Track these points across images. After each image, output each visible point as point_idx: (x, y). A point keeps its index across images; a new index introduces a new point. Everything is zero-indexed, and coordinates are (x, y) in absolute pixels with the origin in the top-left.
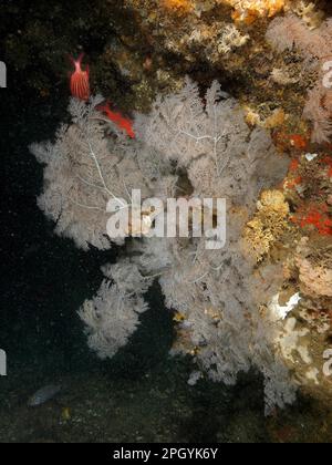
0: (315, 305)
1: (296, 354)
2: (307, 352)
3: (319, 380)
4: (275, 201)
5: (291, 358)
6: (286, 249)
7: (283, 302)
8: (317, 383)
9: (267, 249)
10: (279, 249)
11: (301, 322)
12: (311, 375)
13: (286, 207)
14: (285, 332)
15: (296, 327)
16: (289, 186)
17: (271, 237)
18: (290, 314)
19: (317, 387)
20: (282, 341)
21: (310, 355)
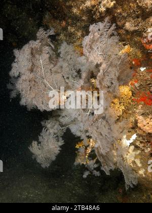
0: (144, 139)
1: (134, 162)
2: (139, 162)
3: (145, 174)
4: (125, 90)
5: (131, 164)
6: (130, 113)
7: (128, 138)
8: (144, 176)
9: (121, 113)
10: (126, 113)
11: (137, 148)
12: (141, 172)
13: (130, 93)
14: (129, 152)
15: (134, 150)
16: (132, 84)
17: (123, 108)
18: (131, 144)
19: (144, 178)
20: (128, 156)
21: (141, 163)
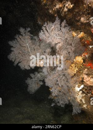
0: (88, 88)
3: (87, 108)
4: (79, 59)
5: (80, 101)
6: (81, 73)
7: (79, 87)
8: (86, 108)
9: (76, 72)
10: (79, 73)
11: (83, 92)
12: (85, 106)
13: (82, 61)
14: (79, 95)
15: (82, 94)
16: (84, 55)
17: (77, 69)
18: (80, 90)
19: (86, 109)
20: (78, 97)
21: (85, 101)
